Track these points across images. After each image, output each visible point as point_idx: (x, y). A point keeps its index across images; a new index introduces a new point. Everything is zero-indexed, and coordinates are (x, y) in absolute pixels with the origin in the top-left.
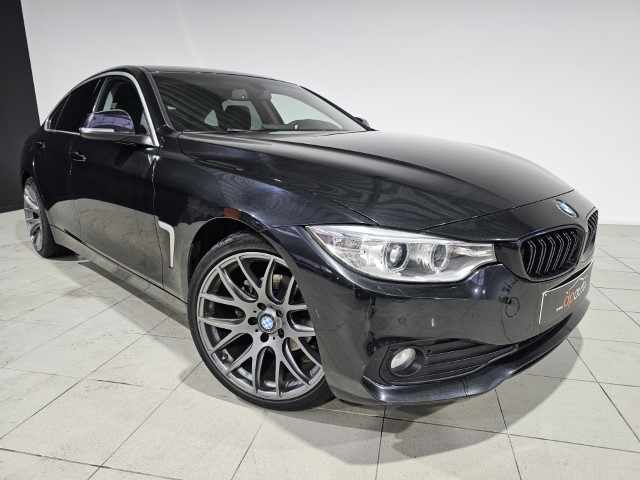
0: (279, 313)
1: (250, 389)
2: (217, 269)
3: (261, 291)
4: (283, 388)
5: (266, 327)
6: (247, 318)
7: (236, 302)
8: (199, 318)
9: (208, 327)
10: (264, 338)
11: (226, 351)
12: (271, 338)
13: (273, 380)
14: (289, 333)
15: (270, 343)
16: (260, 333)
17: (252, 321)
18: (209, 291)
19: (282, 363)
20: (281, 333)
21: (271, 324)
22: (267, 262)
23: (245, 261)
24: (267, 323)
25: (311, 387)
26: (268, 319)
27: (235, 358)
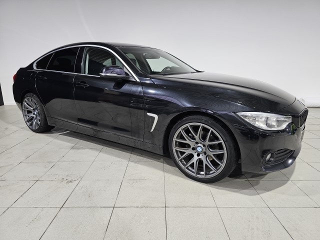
0: (204, 146)
1: (194, 175)
2: (180, 129)
3: (197, 137)
4: (206, 174)
5: (199, 151)
6: (192, 147)
7: (188, 142)
8: (173, 148)
9: (176, 151)
10: (198, 155)
11: (183, 160)
12: (201, 155)
13: (203, 171)
14: (208, 153)
15: (201, 157)
16: (197, 153)
17: (193, 149)
18: (177, 138)
19: (206, 165)
20: (205, 153)
21: (201, 150)
22: (199, 126)
23: (191, 126)
24: (199, 149)
25: (218, 173)
26: (200, 148)
27: (187, 163)
